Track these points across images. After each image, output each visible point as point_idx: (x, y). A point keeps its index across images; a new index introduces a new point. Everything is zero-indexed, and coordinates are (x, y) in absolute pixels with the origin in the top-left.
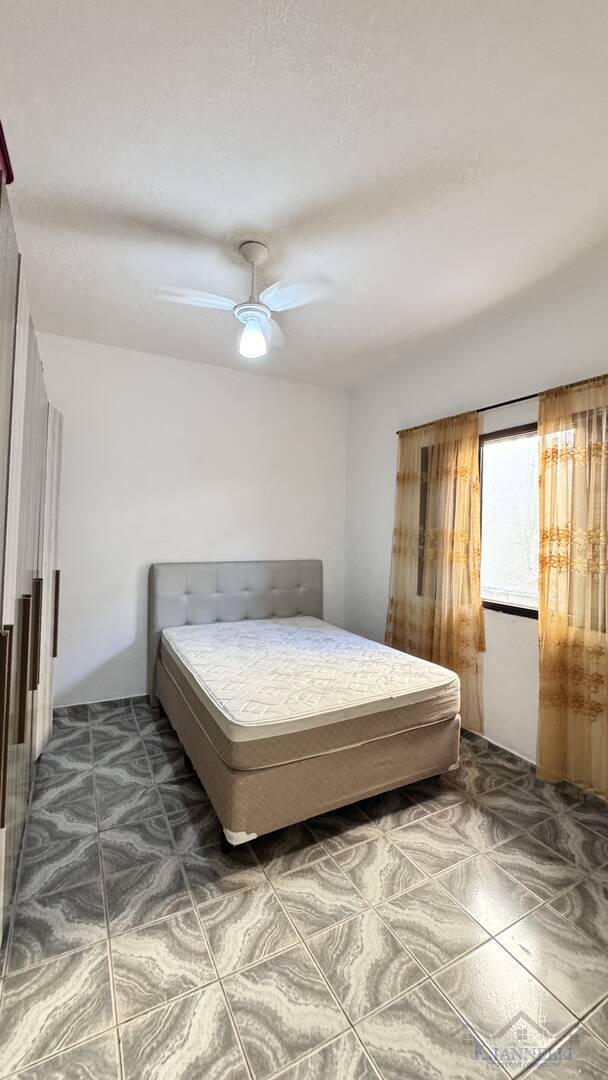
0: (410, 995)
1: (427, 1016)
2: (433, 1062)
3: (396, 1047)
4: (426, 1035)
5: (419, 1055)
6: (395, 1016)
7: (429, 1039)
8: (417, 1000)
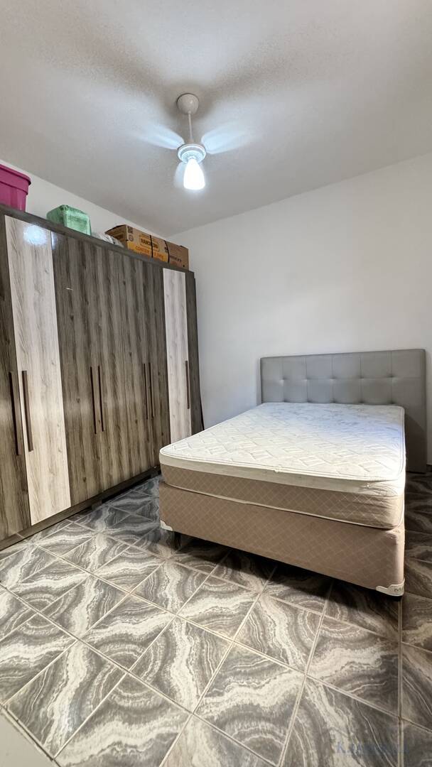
0: (109, 664)
1: (96, 680)
2: (62, 694)
3: (68, 668)
4: (81, 684)
5: (66, 683)
6: (91, 660)
7: (78, 686)
8: (106, 670)
